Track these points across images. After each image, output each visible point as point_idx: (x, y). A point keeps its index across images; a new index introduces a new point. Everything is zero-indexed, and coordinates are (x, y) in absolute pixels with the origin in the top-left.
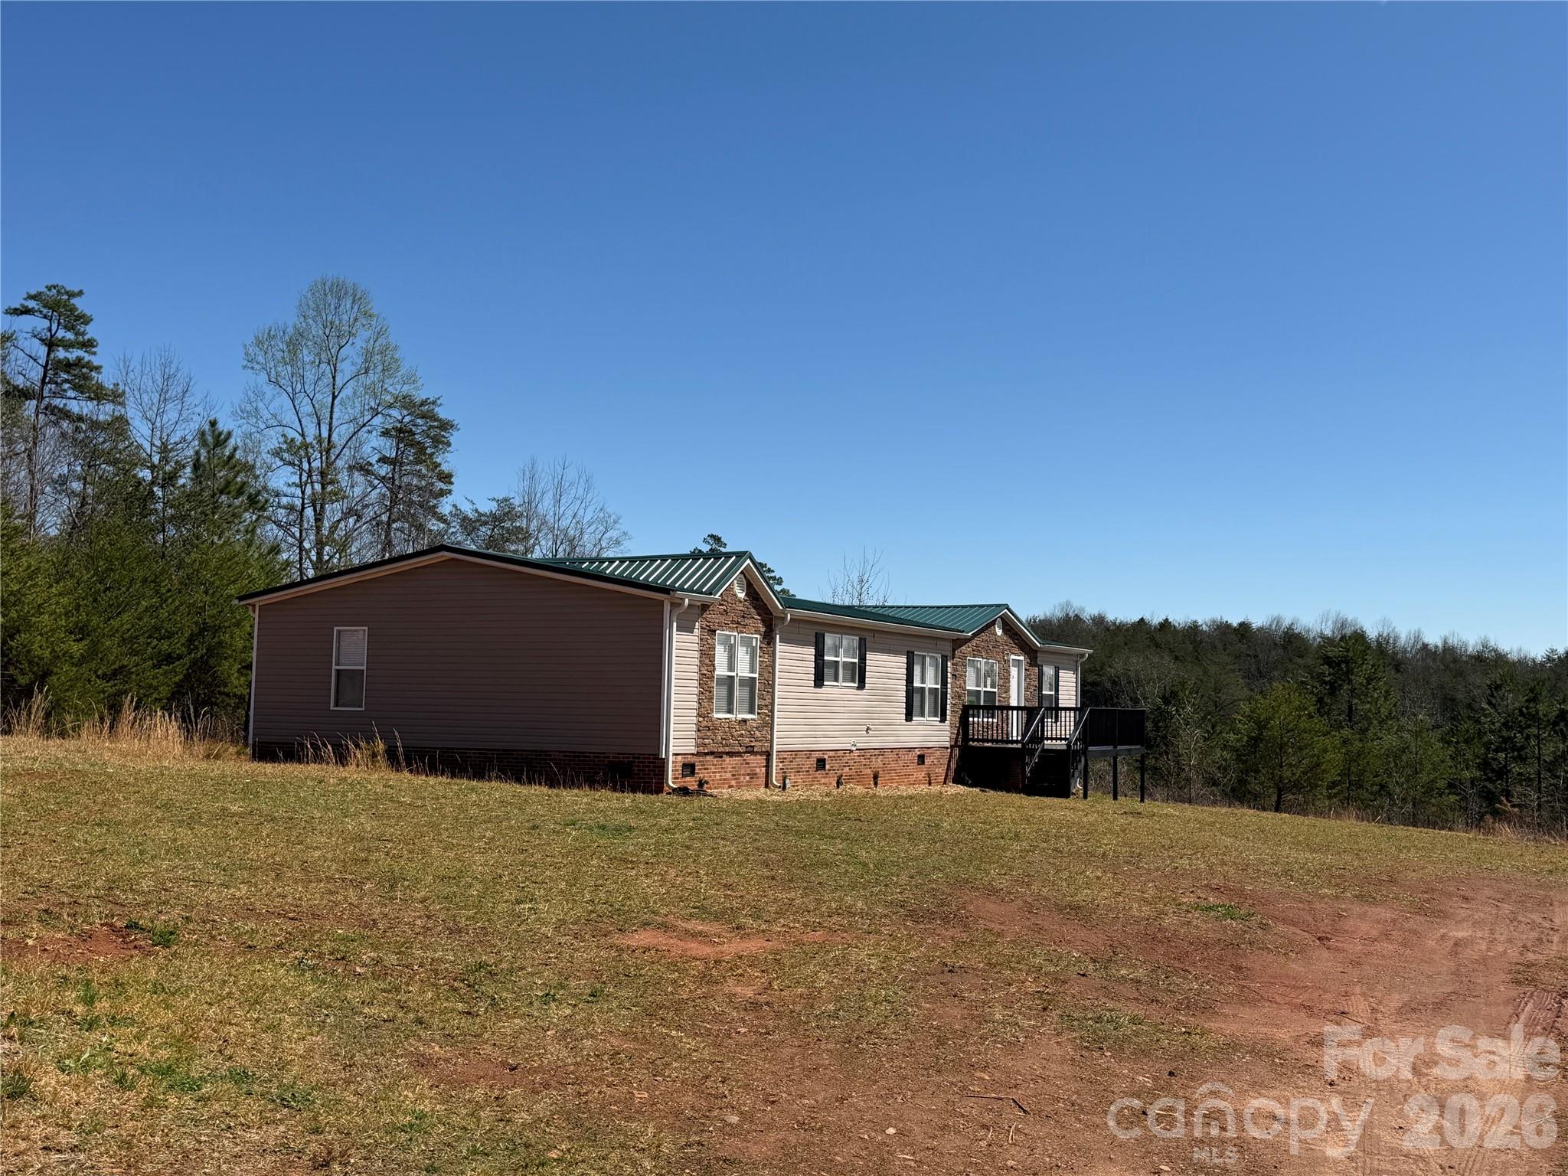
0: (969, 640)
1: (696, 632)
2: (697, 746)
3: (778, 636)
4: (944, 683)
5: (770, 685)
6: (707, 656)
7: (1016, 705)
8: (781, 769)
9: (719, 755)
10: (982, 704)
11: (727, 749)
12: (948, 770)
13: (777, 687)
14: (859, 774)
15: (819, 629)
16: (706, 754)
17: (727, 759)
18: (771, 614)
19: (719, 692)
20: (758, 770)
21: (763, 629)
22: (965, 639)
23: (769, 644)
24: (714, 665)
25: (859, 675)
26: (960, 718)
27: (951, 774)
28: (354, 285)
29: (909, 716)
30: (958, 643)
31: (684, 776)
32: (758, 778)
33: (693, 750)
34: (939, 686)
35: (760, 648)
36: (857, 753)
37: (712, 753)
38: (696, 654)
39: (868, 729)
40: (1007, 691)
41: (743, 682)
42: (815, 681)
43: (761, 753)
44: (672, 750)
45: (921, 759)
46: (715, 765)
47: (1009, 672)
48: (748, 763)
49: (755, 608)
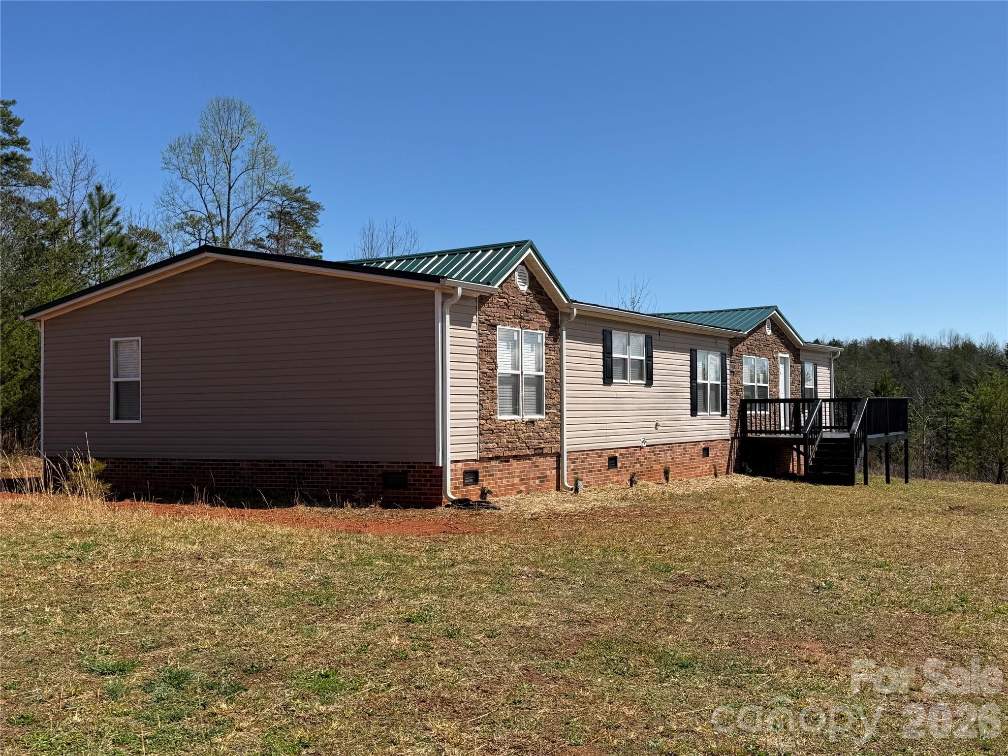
0: (744, 339)
1: (474, 326)
2: (480, 450)
3: (564, 332)
4: (724, 379)
5: (558, 383)
6: (487, 353)
7: (783, 398)
8: (573, 470)
9: (506, 459)
10: (756, 397)
11: (514, 453)
12: (729, 460)
13: (565, 385)
14: (650, 469)
15: (607, 326)
16: (491, 459)
17: (514, 463)
18: (557, 309)
19: (503, 392)
20: (548, 473)
21: (548, 325)
22: (740, 338)
23: (555, 340)
24: (495, 363)
25: (647, 373)
26: (739, 411)
27: (733, 464)
28: (241, 102)
29: (694, 412)
30: (735, 341)
31: (465, 485)
32: (549, 481)
33: (475, 455)
34: (719, 383)
35: (546, 344)
36: (647, 449)
37: (497, 458)
38: (475, 351)
39: (657, 425)
40: (777, 385)
41: (529, 381)
42: (604, 379)
43: (551, 455)
44: (450, 457)
45: (706, 451)
46: (502, 470)
47: (777, 369)
48: (538, 466)
49: (539, 302)
